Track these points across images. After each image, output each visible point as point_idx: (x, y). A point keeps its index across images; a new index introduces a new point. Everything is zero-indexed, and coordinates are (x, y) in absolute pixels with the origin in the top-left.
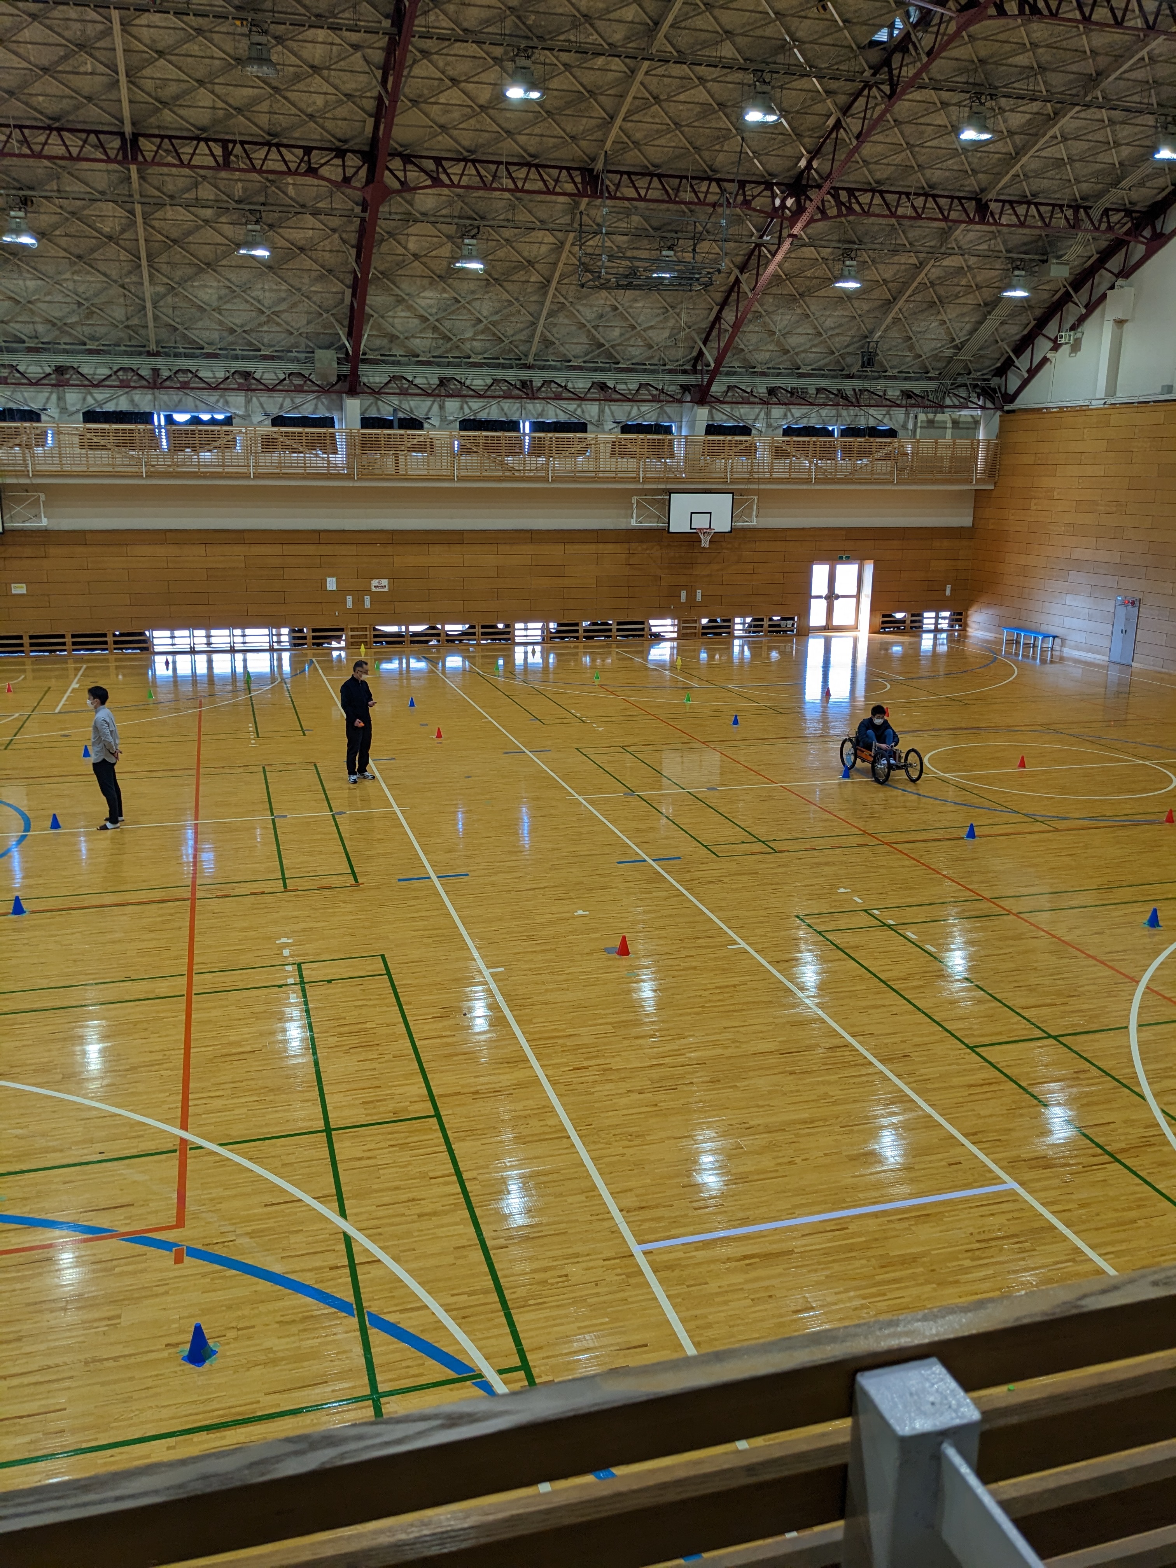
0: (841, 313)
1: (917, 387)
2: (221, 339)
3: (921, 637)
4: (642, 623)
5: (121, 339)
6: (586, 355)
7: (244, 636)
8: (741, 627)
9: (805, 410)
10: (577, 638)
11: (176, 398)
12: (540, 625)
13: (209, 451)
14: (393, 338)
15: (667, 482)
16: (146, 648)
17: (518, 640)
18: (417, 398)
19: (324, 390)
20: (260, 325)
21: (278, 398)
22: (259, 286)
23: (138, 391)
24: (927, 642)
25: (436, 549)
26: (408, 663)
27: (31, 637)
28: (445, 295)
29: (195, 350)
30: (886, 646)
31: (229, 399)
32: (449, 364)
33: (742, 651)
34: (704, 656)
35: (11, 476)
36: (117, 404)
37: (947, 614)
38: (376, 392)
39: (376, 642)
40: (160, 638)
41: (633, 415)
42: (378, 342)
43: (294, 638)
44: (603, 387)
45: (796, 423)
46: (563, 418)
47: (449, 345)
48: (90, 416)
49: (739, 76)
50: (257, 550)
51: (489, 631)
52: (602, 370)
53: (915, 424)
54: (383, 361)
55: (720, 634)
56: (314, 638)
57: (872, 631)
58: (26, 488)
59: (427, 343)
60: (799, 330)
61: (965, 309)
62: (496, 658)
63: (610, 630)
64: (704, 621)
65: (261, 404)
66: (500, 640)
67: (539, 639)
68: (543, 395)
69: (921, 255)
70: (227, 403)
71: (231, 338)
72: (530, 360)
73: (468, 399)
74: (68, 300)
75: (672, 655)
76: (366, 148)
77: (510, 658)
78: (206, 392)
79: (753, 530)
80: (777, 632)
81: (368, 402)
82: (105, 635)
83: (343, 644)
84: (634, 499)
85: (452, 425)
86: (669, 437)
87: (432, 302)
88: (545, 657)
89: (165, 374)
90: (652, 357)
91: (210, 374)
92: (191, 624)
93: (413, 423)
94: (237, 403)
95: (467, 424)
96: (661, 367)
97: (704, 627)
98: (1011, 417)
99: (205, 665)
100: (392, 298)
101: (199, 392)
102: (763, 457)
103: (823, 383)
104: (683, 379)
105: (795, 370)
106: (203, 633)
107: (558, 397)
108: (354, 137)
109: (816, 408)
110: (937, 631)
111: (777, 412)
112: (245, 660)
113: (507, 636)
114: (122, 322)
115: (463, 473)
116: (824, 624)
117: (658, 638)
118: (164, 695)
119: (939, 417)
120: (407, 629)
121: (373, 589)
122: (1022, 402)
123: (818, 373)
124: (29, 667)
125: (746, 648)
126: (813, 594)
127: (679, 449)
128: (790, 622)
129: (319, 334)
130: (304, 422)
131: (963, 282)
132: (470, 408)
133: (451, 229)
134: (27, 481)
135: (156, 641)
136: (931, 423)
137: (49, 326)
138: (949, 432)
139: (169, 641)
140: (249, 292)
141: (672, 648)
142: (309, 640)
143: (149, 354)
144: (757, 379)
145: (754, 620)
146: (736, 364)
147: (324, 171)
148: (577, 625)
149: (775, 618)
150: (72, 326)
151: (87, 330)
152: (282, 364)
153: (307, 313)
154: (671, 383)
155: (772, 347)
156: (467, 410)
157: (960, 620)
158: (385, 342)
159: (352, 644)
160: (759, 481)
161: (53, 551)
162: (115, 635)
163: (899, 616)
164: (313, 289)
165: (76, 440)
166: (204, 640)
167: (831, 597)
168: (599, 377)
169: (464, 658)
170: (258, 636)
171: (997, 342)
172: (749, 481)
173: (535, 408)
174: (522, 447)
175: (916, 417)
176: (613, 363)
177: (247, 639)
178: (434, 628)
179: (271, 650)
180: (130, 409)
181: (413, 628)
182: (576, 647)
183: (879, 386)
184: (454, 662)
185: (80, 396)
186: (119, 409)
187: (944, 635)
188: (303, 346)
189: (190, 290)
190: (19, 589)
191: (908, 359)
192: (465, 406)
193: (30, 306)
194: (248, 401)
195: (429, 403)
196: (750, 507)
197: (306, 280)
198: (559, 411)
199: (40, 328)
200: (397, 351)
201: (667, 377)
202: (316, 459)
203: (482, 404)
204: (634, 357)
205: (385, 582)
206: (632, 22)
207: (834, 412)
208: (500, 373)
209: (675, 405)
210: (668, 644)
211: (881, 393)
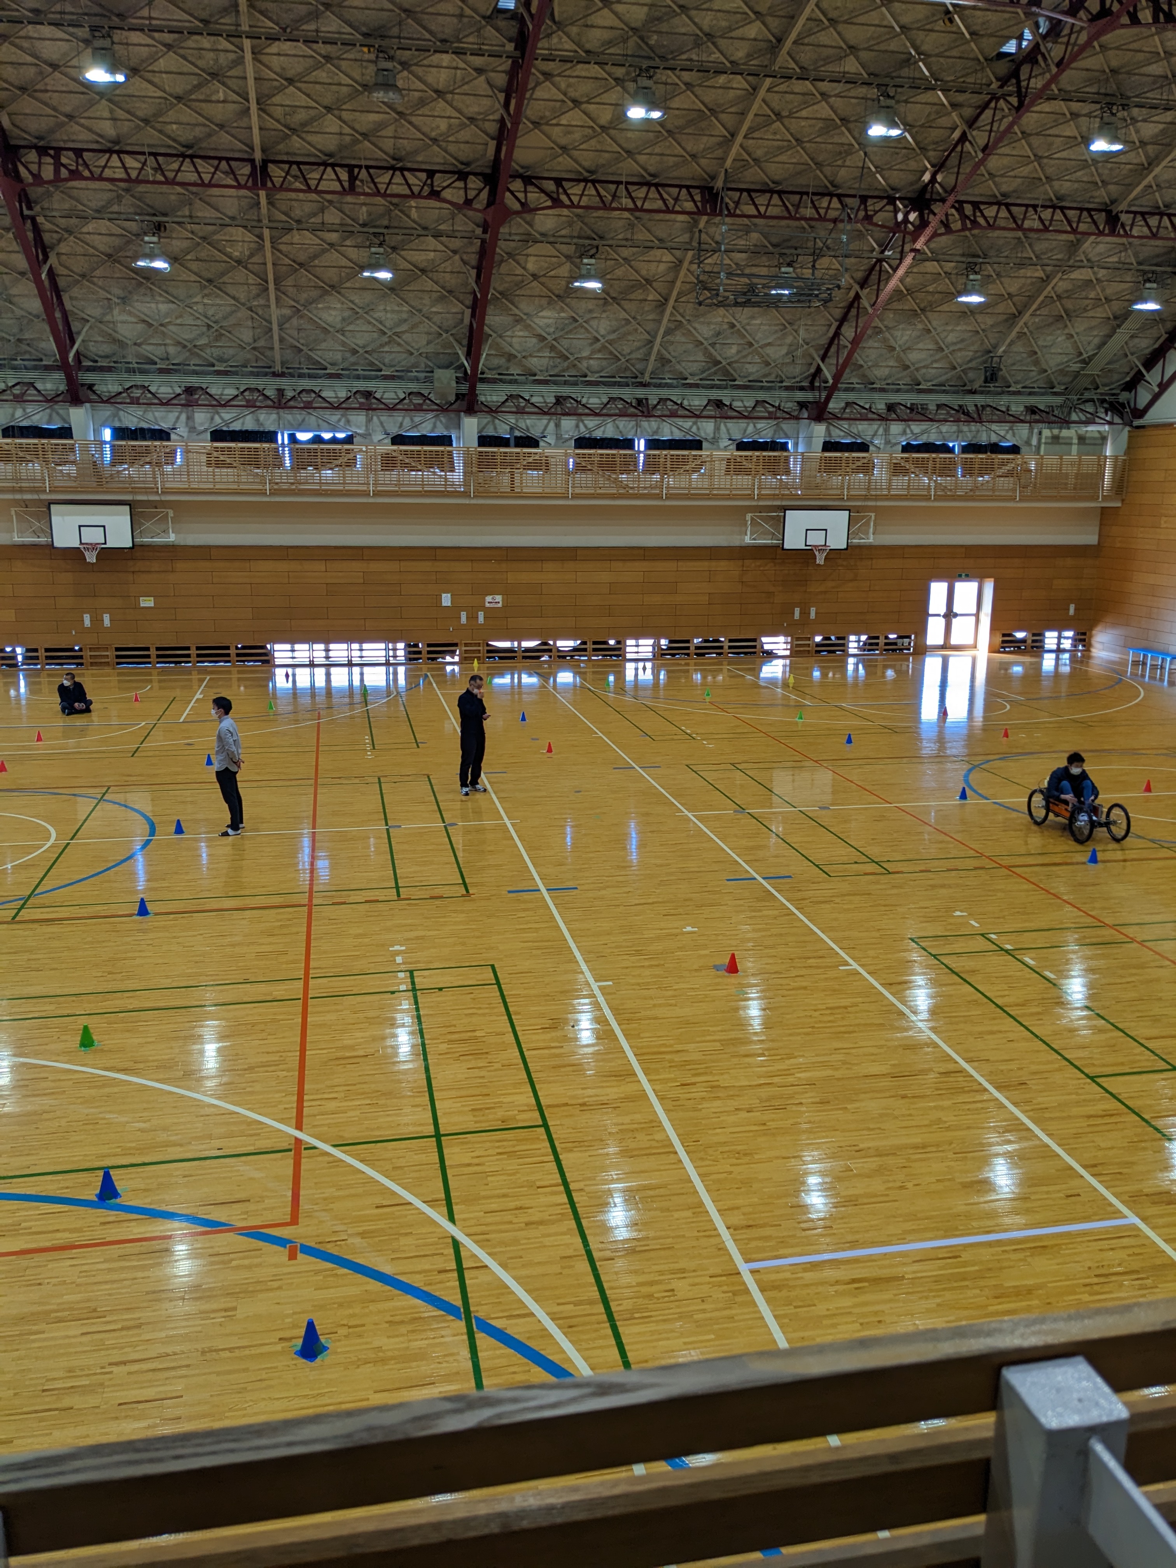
0: (964, 327)
1: (1041, 402)
2: (344, 359)
3: (1042, 657)
4: (754, 640)
5: (248, 361)
6: (703, 372)
7: (361, 650)
8: (856, 645)
9: (924, 426)
10: (688, 655)
11: (299, 418)
12: (651, 642)
13: (331, 469)
14: (511, 357)
15: (782, 499)
16: (267, 660)
17: (629, 656)
18: (534, 417)
19: (443, 409)
20: (382, 346)
21: (398, 417)
22: (382, 308)
23: (264, 411)
24: (1048, 662)
25: (549, 566)
26: (520, 678)
27: (158, 649)
28: (563, 315)
29: (319, 371)
30: (1006, 666)
31: (351, 418)
32: (566, 383)
33: (856, 670)
34: (817, 674)
35: (141, 493)
36: (243, 424)
37: (1070, 634)
38: (493, 411)
39: (489, 658)
40: (281, 652)
41: (748, 432)
42: (496, 362)
43: (410, 653)
44: (719, 404)
45: (915, 440)
46: (678, 435)
47: (566, 364)
48: (218, 435)
49: (862, 91)
50: (375, 566)
51: (600, 647)
52: (719, 387)
53: (1039, 440)
54: (501, 380)
55: (834, 652)
56: (429, 652)
57: (992, 650)
58: (155, 505)
59: (545, 361)
60: (920, 346)
61: (1094, 323)
62: (607, 674)
63: (721, 648)
64: (818, 639)
65: (381, 423)
66: (611, 656)
67: (650, 656)
68: (659, 413)
69: (1049, 268)
70: (348, 422)
71: (353, 359)
72: (647, 378)
73: (583, 418)
74: (199, 322)
75: (784, 672)
76: (488, 171)
77: (620, 676)
78: (328, 412)
79: (870, 547)
80: (893, 650)
81: (485, 421)
82: (228, 648)
83: (457, 659)
84: (749, 516)
85: (567, 444)
86: (785, 454)
87: (550, 321)
88: (656, 674)
89: (289, 394)
90: (770, 374)
91: (332, 394)
92: (310, 638)
93: (530, 442)
94: (358, 421)
95: (582, 443)
96: (778, 384)
97: (818, 645)
98: (1141, 432)
99: (323, 678)
100: (510, 318)
101: (321, 412)
102: (880, 473)
103: (943, 398)
104: (800, 396)
105: (915, 386)
106: (322, 646)
107: (673, 415)
108: (477, 160)
109: (936, 424)
110: (1059, 651)
111: (896, 428)
112: (362, 674)
113: (618, 652)
114: (250, 344)
115: (578, 491)
116: (941, 642)
117: (770, 655)
118: (284, 706)
119: (1065, 433)
120: (519, 644)
121: (487, 605)
122: (1151, 417)
123: (939, 388)
124: (155, 678)
125: (860, 666)
126: (931, 612)
127: (795, 466)
128: (906, 641)
129: (438, 354)
130: (423, 440)
131: (1092, 295)
132: (586, 426)
133: (570, 250)
134: (157, 498)
135: (276, 654)
136: (1056, 439)
137: (179, 349)
138: (1075, 448)
139: (290, 654)
140: (371, 313)
141: (784, 666)
142: (425, 655)
143: (275, 375)
144: (876, 396)
145: (869, 638)
146: (854, 380)
147: (447, 194)
148: (688, 641)
149: (892, 636)
150: (202, 348)
151: (216, 352)
152: (403, 384)
153: (428, 333)
154: (787, 401)
155: (892, 363)
156: (582, 428)
157: (1084, 640)
158: (502, 361)
159: (466, 658)
160: (877, 498)
161: (180, 565)
162: (237, 648)
163: (1020, 635)
164: (434, 309)
165: (204, 458)
166: (323, 654)
167: (950, 615)
168: (715, 394)
169: (575, 674)
170: (375, 650)
171: (1126, 356)
172: (866, 498)
173: (650, 426)
174: (636, 464)
175: (1040, 433)
176: (729, 381)
177: (365, 653)
178: (546, 644)
179: (387, 664)
180: (256, 428)
181: (526, 644)
182: (687, 664)
183: (1002, 402)
184: (565, 677)
185: (209, 415)
186: (244, 429)
187: (1066, 656)
188: (423, 365)
189: (315, 312)
190: (147, 602)
191: (1034, 374)
192: (581, 425)
193: (162, 328)
194: (369, 420)
195: (545, 422)
196: (867, 524)
197: (427, 301)
198: (674, 429)
199: (172, 350)
200: (515, 370)
201: (784, 394)
202: (433, 477)
203: (597, 422)
204: (752, 373)
205: (499, 598)
206: (755, 40)
207: (955, 428)
208: (616, 392)
209: (792, 421)
210: (780, 662)
211: (1004, 409)
